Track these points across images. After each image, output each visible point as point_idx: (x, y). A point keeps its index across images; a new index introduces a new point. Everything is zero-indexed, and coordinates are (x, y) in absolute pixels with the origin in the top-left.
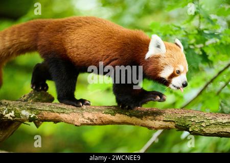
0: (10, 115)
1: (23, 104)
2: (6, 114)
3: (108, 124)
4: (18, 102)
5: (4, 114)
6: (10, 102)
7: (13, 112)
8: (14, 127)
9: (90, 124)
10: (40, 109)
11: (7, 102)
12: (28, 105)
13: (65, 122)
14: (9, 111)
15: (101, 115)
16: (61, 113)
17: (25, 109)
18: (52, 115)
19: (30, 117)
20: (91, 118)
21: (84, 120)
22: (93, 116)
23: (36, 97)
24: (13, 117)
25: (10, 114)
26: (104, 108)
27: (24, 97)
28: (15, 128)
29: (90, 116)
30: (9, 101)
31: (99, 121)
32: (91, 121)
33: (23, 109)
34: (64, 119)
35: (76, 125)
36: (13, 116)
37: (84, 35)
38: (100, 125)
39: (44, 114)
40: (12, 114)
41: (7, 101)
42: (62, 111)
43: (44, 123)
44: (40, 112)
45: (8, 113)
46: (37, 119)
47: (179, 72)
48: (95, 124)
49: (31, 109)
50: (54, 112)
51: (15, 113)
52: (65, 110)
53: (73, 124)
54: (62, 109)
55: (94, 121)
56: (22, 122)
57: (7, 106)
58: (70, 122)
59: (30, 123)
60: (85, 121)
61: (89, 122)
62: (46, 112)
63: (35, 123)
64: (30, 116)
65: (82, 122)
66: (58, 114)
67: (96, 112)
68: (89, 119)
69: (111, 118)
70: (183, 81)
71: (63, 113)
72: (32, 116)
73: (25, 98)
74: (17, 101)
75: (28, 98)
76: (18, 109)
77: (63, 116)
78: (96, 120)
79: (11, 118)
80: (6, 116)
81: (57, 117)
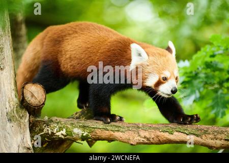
0: (61, 134)
1: (75, 121)
2: (57, 132)
3: (166, 143)
4: (71, 119)
5: (54, 132)
6: (62, 119)
7: (64, 130)
8: (65, 146)
9: (146, 143)
10: (93, 126)
11: (59, 119)
12: (80, 123)
13: (120, 141)
14: (60, 129)
15: (159, 133)
16: (116, 131)
17: (77, 127)
18: (106, 134)
19: (82, 136)
20: (148, 136)
21: (140, 138)
22: (150, 134)
23: (89, 114)
24: (65, 136)
25: (61, 132)
26: (161, 126)
27: (76, 114)
28: (67, 147)
29: (147, 134)
30: (60, 118)
31: (156, 140)
32: (148, 139)
33: (75, 127)
34: (119, 138)
35: (132, 144)
36: (65, 134)
37: (77, 46)
38: (157, 144)
39: (98, 132)
40: (64, 132)
41: (57, 119)
42: (117, 129)
43: (98, 141)
44: (93, 130)
45: (59, 131)
46: (90, 138)
47: (165, 79)
48: (152, 143)
49: (84, 127)
50: (108, 130)
51: (67, 131)
52: (120, 129)
53: (128, 143)
54: (116, 126)
55: (151, 140)
56: (74, 140)
57: (58, 123)
58: (125, 141)
59: (82, 142)
60: (142, 140)
61: (146, 141)
62: (100, 130)
63: (88, 142)
64: (83, 134)
65: (138, 141)
66: (112, 133)
67: (153, 130)
68: (145, 137)
69: (169, 137)
70: (172, 87)
71: (118, 131)
72: (84, 135)
73: (78, 115)
74: (68, 118)
75: (80, 115)
76: (70, 126)
77: (117, 134)
78: (153, 138)
79: (63, 137)
80: (57, 134)
81: (111, 135)
